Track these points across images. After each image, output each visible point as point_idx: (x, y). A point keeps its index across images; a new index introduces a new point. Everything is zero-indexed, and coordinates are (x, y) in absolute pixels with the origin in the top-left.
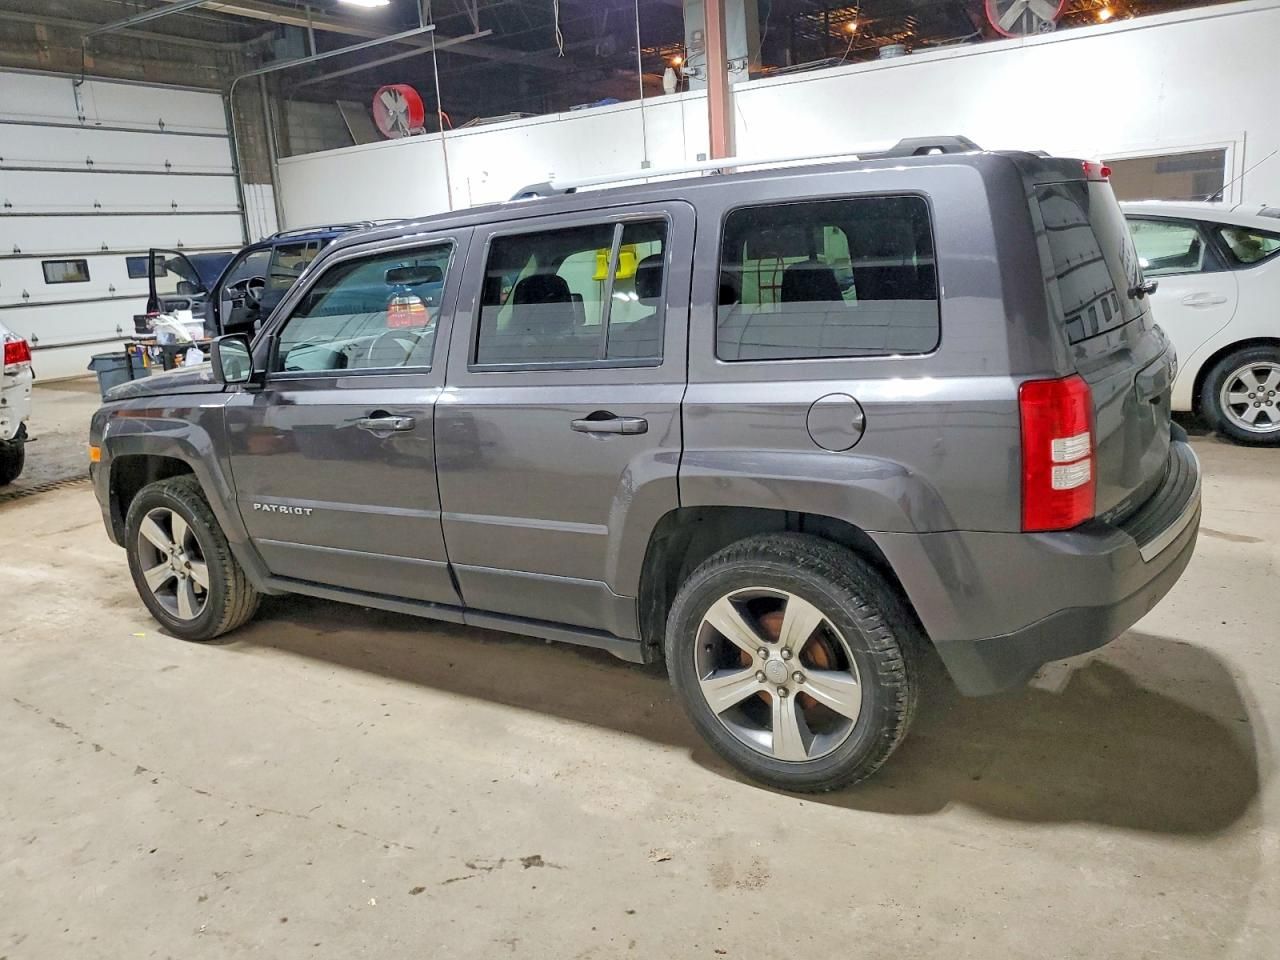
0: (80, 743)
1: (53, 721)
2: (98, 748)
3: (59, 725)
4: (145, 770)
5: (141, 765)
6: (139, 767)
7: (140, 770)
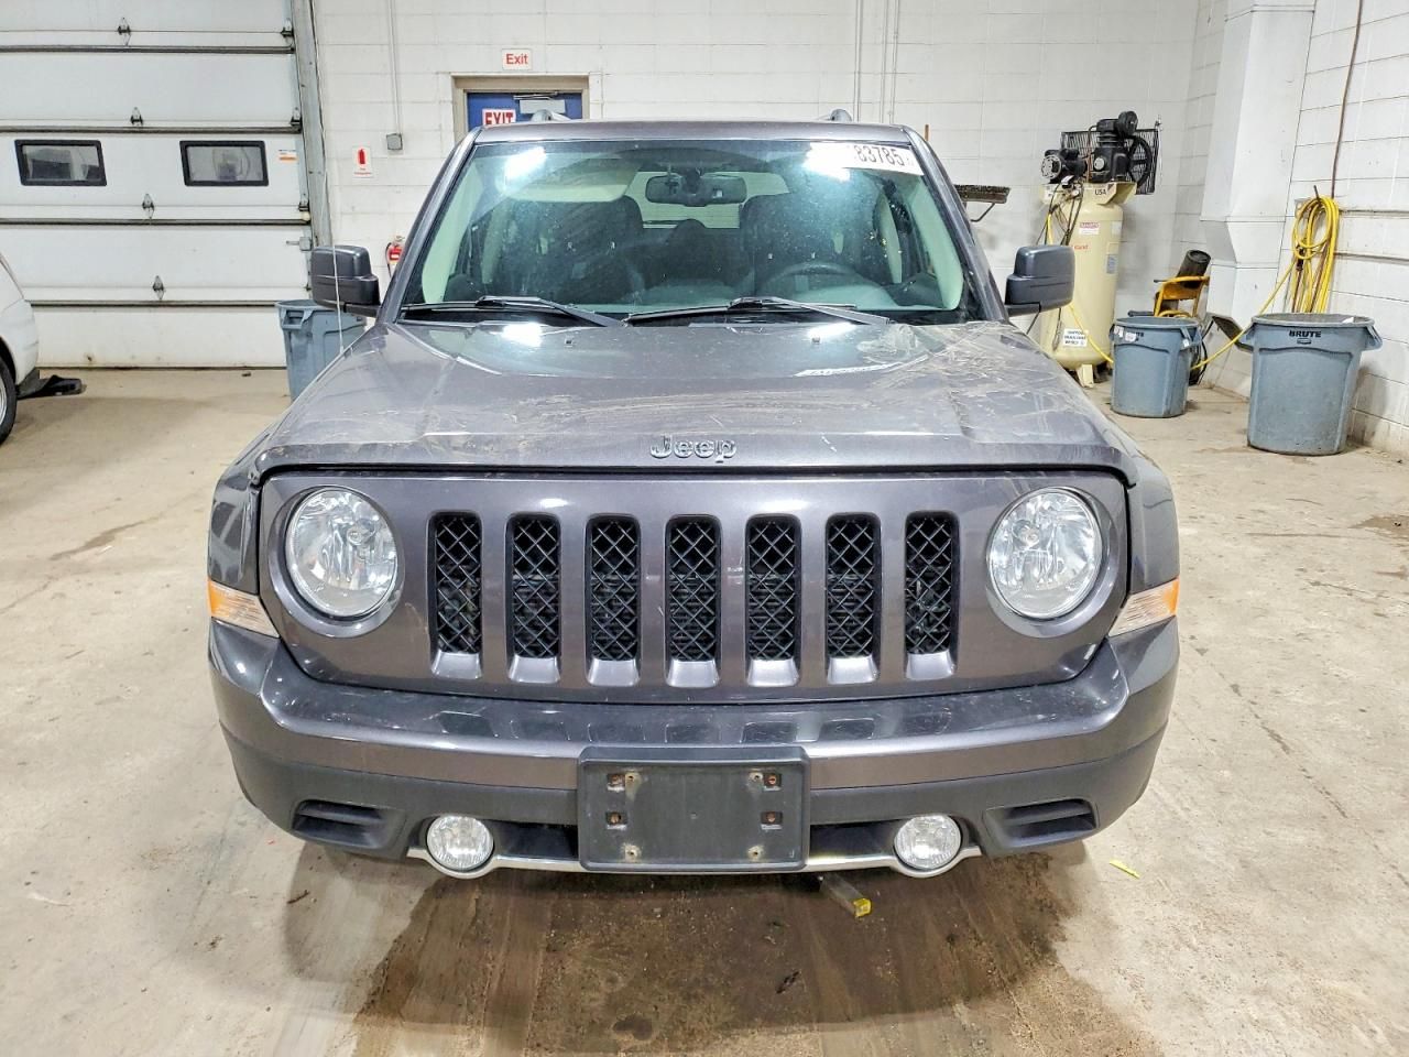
0: (1253, 703)
1: (1285, 748)
2: (1235, 688)
3: (1278, 739)
4: (1198, 650)
5: (1199, 655)
6: (1202, 654)
7: (1202, 651)
